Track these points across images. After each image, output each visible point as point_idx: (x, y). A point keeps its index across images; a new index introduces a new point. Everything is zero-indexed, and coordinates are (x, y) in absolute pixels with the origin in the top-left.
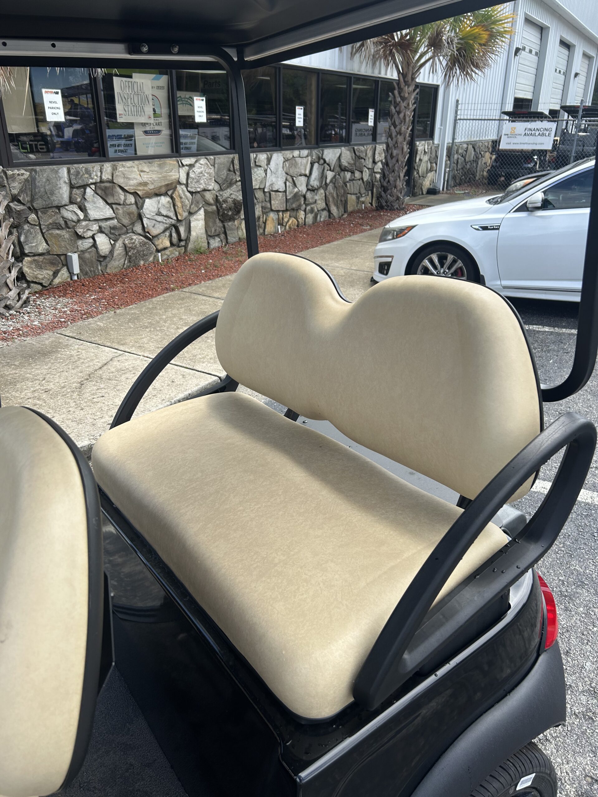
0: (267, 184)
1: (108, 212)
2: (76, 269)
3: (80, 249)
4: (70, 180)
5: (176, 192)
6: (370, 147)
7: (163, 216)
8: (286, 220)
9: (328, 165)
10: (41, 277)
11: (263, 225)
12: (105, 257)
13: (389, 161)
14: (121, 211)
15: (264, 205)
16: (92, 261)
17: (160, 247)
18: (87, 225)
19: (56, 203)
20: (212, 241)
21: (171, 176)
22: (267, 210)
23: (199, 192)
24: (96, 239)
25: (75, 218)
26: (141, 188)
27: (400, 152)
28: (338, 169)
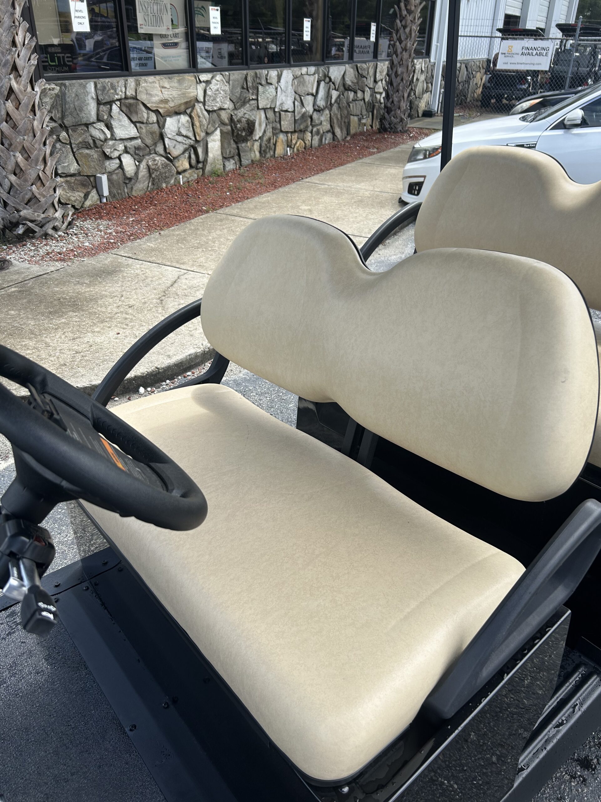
0: (278, 104)
1: (132, 131)
2: (106, 193)
3: (108, 170)
4: (97, 96)
5: (195, 111)
6: (371, 64)
7: (183, 136)
8: (294, 142)
9: (333, 83)
10: (73, 199)
11: (273, 147)
12: (130, 179)
13: (394, 80)
14: (144, 131)
15: (274, 125)
16: (119, 182)
17: (180, 169)
18: (114, 145)
19: (84, 121)
20: (227, 163)
21: (190, 93)
22: (277, 131)
23: (215, 111)
24: (122, 159)
25: (102, 137)
26: (162, 106)
27: (405, 70)
28: (342, 88)
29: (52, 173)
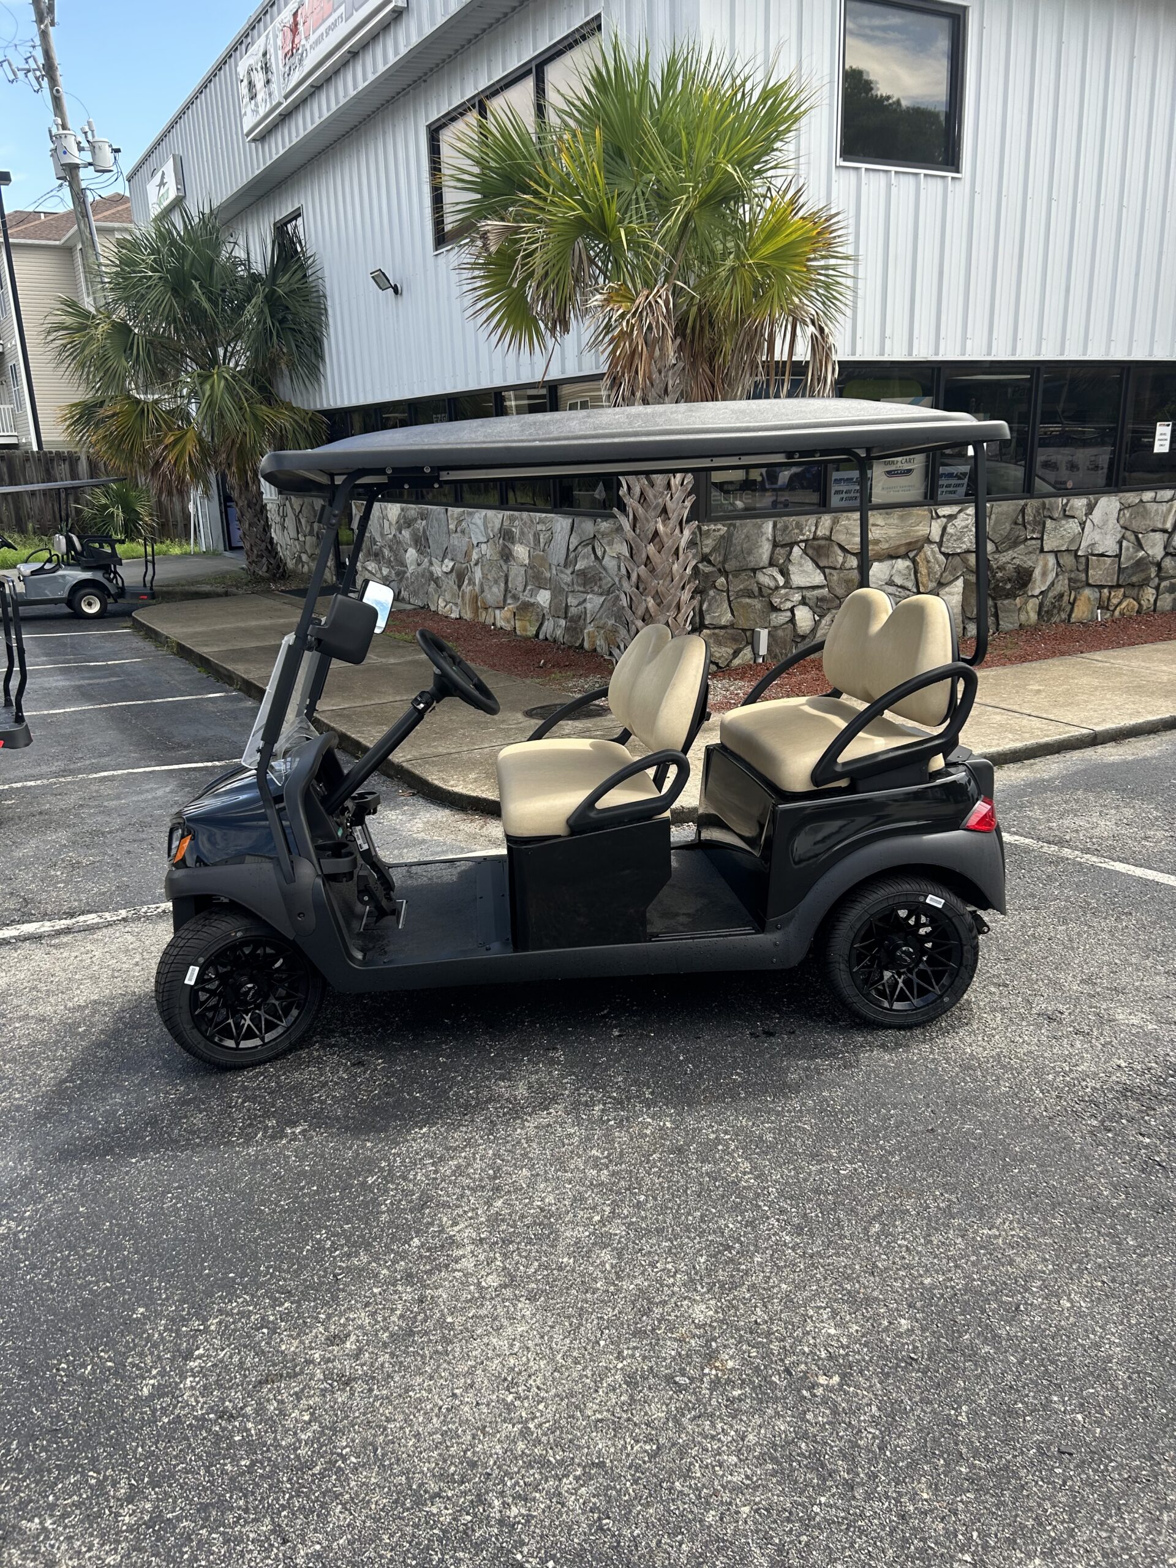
0: (1084, 545)
1: (818, 578)
2: (763, 650)
3: (772, 624)
4: (774, 537)
5: (922, 554)
7: (897, 586)
8: (1115, 601)
10: (718, 655)
11: (1070, 607)
12: (803, 637)
14: (835, 578)
15: (1073, 576)
16: (785, 640)
18: (786, 594)
19: (752, 565)
21: (918, 531)
22: (1079, 584)
23: (958, 554)
24: (796, 612)
25: (772, 584)
29: (686, 621)
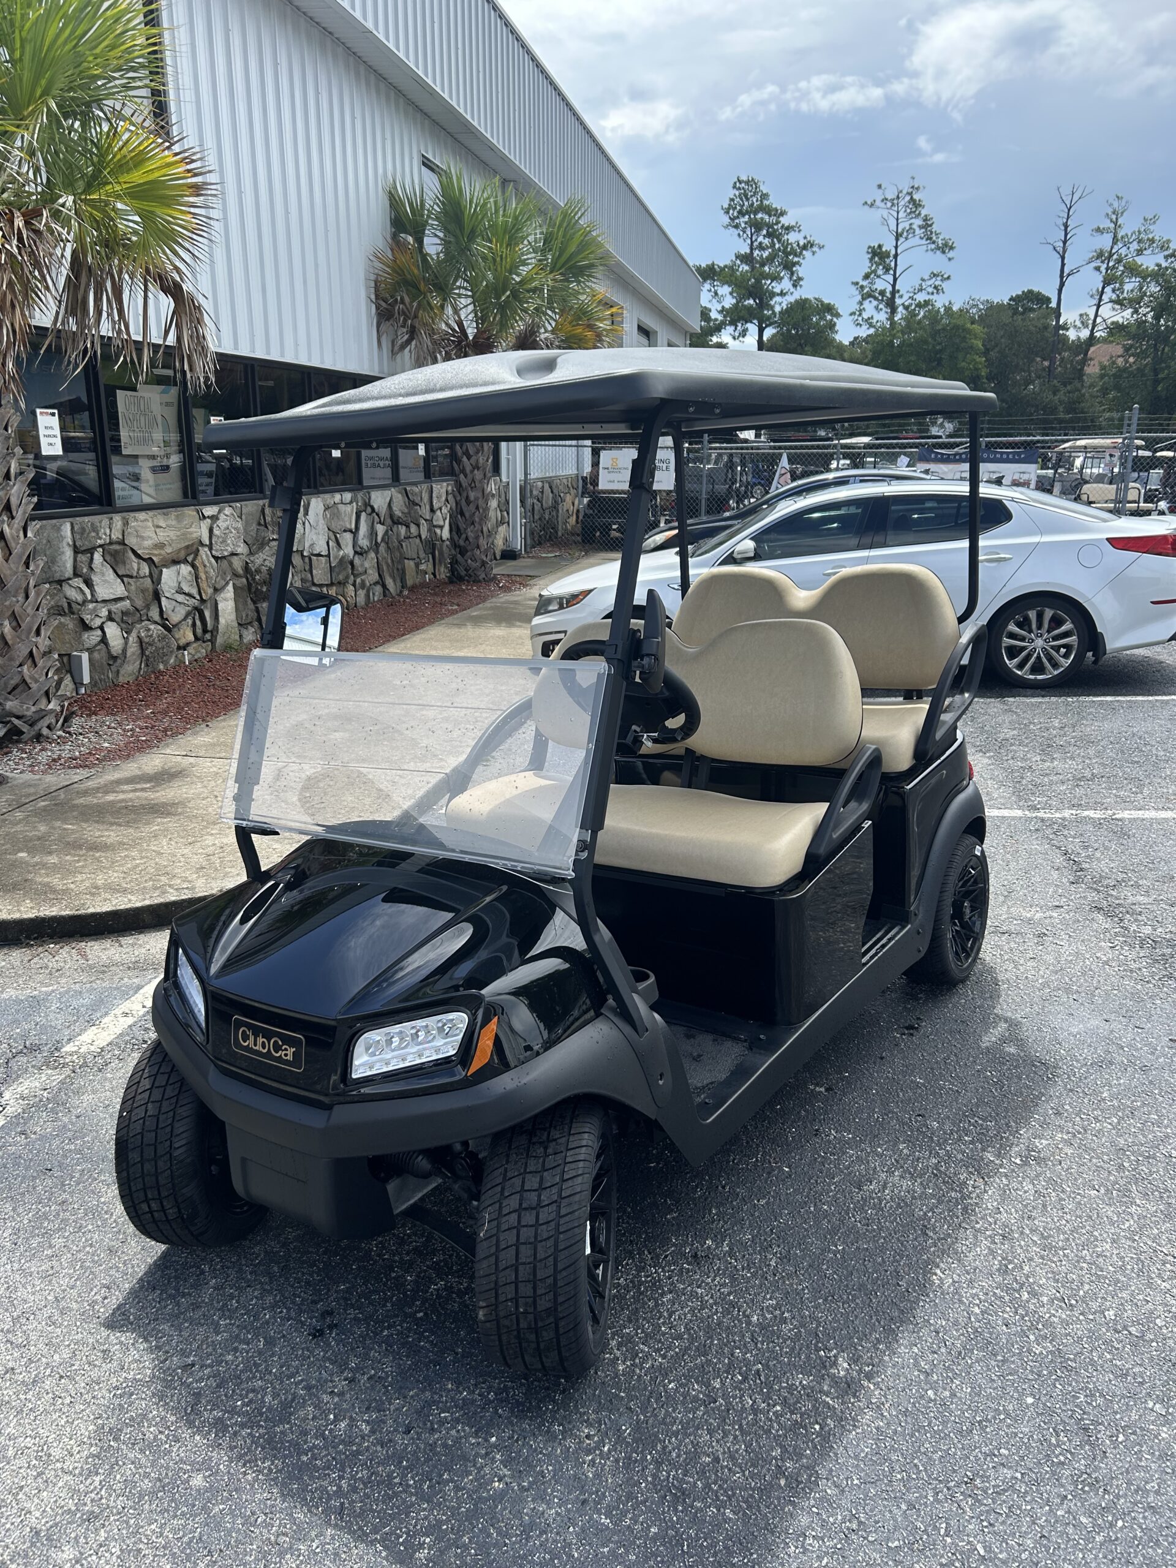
0: (307, 545)
1: (119, 590)
2: (86, 680)
3: (86, 646)
4: (74, 542)
5: (199, 558)
6: (425, 486)
7: (185, 594)
9: (378, 515)
12: (115, 658)
13: (465, 508)
14: (133, 588)
15: (303, 576)
16: (102, 662)
17: (182, 642)
18: (95, 609)
19: (57, 577)
20: (245, 633)
21: (191, 533)
22: (308, 584)
23: (224, 557)
24: (106, 630)
25: (80, 598)
26: (156, 552)
27: (480, 495)
28: (389, 521)
